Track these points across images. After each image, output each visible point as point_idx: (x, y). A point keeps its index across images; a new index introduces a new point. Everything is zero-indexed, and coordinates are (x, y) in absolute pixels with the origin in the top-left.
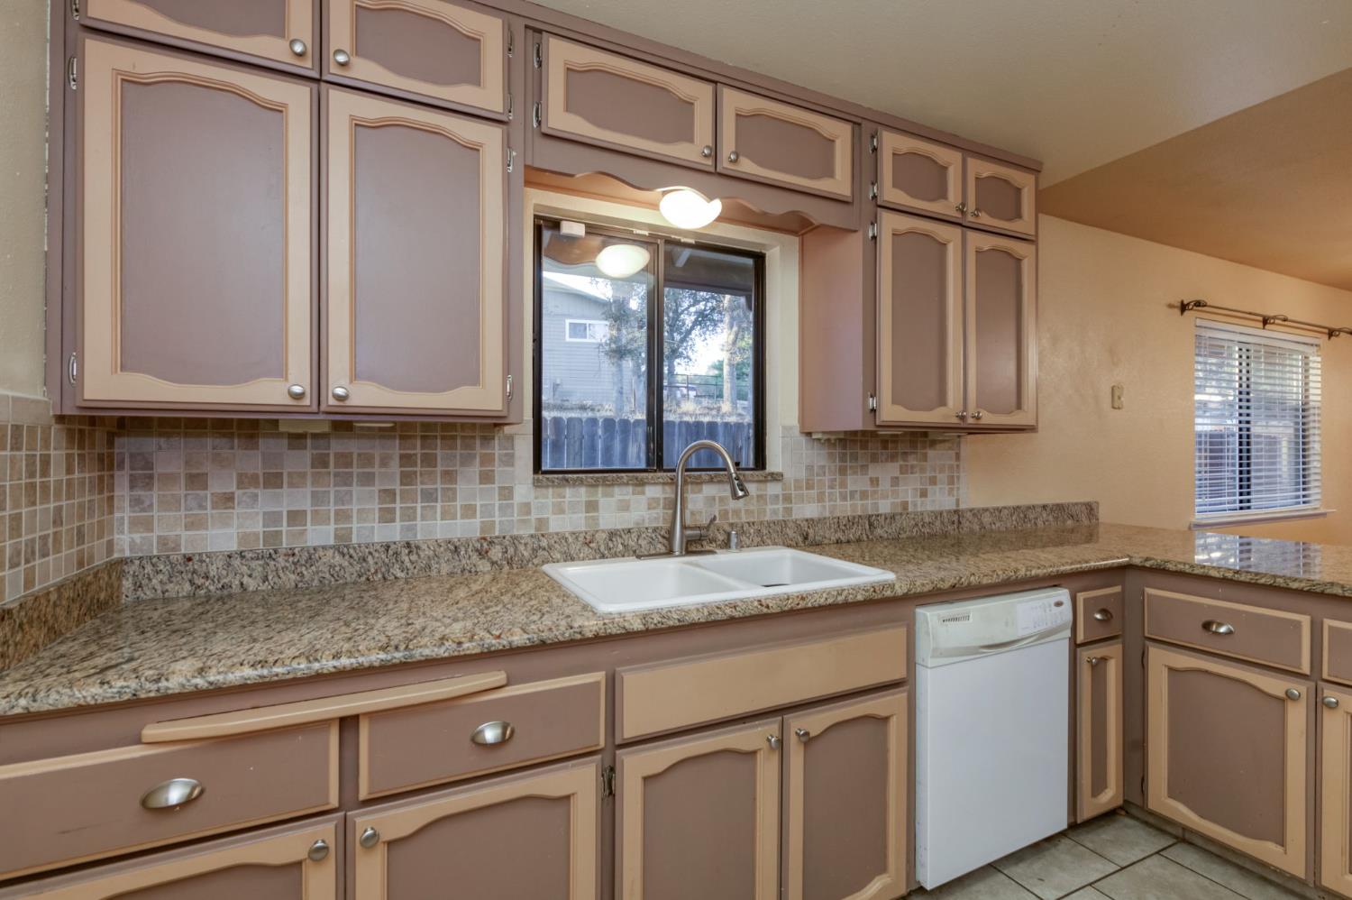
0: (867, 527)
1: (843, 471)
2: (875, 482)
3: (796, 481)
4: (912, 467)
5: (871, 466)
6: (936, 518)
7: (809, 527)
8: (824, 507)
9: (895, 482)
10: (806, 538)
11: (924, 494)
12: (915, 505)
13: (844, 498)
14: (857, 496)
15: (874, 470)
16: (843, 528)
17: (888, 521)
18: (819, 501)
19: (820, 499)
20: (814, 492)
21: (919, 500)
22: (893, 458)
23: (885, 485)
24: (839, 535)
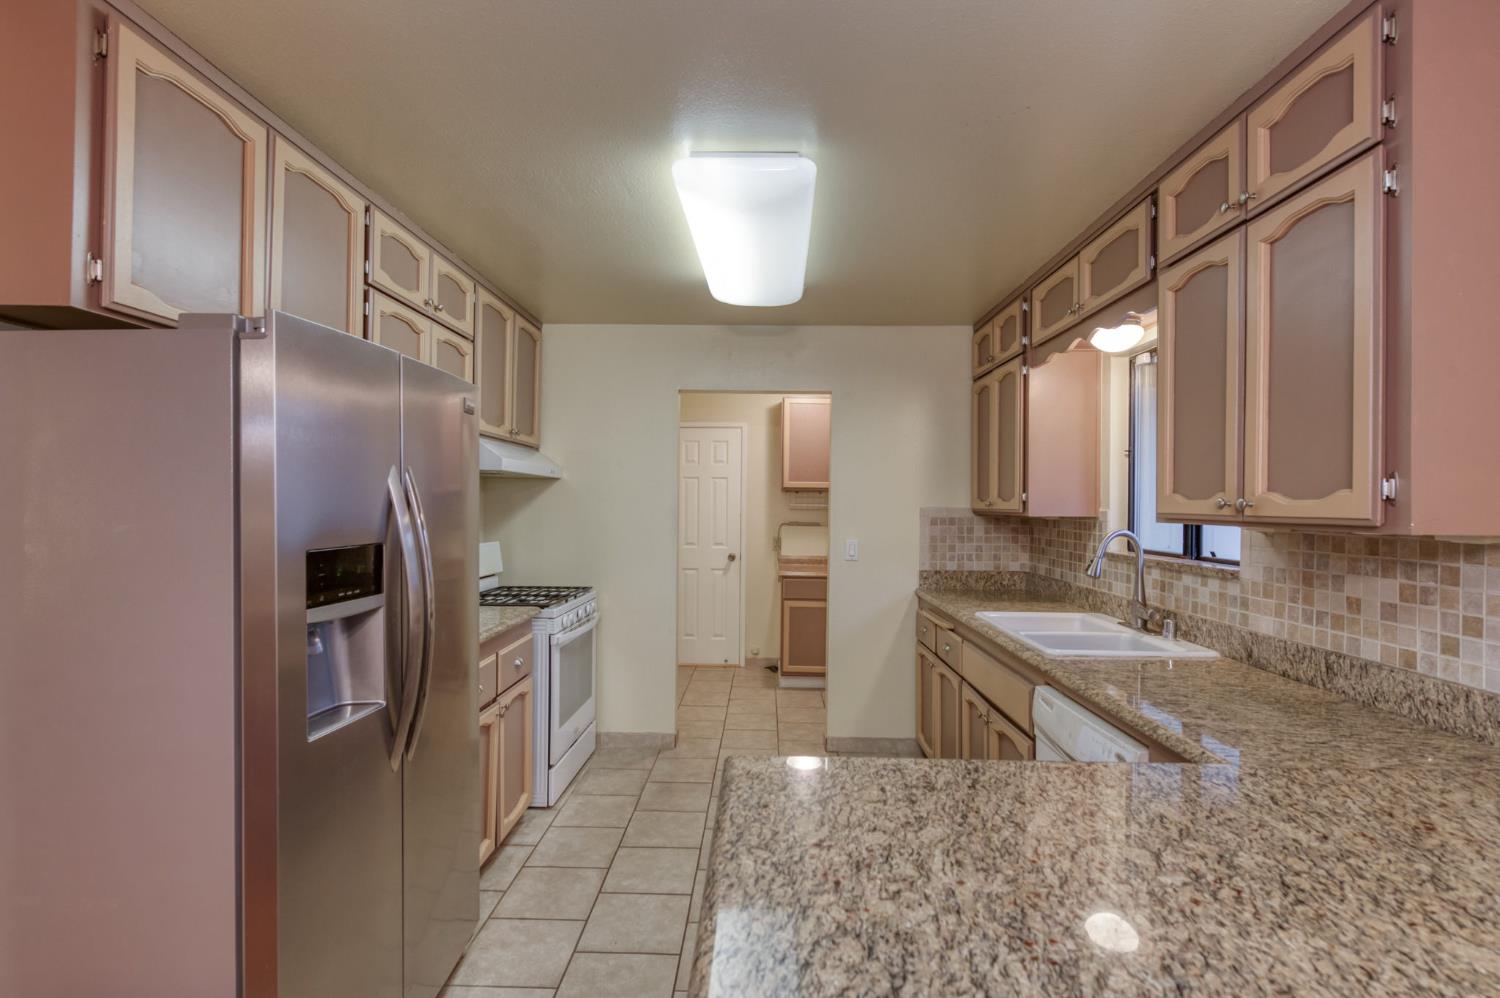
0: (1324, 669)
1: (1308, 580)
2: (1354, 605)
3: (1254, 583)
4: (1426, 591)
5: (1349, 580)
6: (1455, 699)
7: (1252, 643)
8: (1282, 624)
9: (1389, 611)
10: (1250, 656)
11: (1451, 648)
12: (1432, 665)
13: (1308, 620)
14: (1328, 621)
15: (1355, 587)
16: (1291, 658)
17: (1355, 671)
18: (1276, 616)
19: (1279, 613)
20: (1272, 602)
21: (1440, 658)
22: (1387, 571)
23: (1372, 614)
24: (1286, 666)
